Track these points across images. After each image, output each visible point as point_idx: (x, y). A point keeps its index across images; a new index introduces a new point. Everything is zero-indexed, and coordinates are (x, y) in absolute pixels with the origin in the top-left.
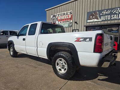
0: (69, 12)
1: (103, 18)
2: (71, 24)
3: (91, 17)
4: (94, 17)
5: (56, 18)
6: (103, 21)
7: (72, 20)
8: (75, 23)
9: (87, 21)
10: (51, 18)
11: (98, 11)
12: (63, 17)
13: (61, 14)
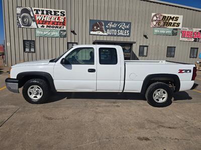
0: (60, 11)
1: (109, 32)
3: (95, 27)
4: (99, 28)
5: (32, 17)
6: (109, 35)
7: (65, 27)
9: (90, 33)
10: (17, 14)
11: (104, 21)
12: (47, 18)
13: (43, 11)
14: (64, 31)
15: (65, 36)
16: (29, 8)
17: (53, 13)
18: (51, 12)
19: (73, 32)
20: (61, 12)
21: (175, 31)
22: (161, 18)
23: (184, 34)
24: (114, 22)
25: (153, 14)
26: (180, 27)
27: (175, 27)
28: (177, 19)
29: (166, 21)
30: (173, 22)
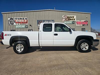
3: (39, 23)
5: (14, 21)
8: (30, 25)
9: (37, 25)
10: (9, 20)
11: (43, 20)
12: (20, 21)
13: (18, 18)
14: (27, 25)
15: (27, 27)
16: (13, 18)
17: (22, 19)
18: (21, 18)
19: (31, 25)
20: (25, 18)
21: (73, 22)
22: (67, 17)
23: (78, 23)
24: (47, 21)
25: (63, 16)
26: (75, 20)
27: (73, 21)
28: (73, 17)
29: (69, 19)
30: (72, 18)
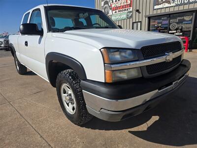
1: (177, 1)
2: (131, 14)
4: (164, 0)
5: (109, 6)
6: (177, 5)
7: (131, 8)
9: (154, 7)
10: (102, 7)
12: (119, 4)
14: (131, 12)
